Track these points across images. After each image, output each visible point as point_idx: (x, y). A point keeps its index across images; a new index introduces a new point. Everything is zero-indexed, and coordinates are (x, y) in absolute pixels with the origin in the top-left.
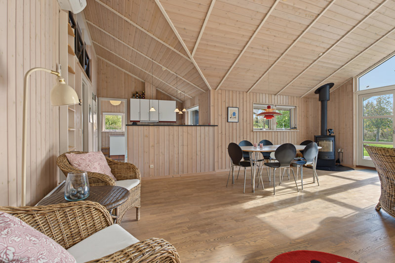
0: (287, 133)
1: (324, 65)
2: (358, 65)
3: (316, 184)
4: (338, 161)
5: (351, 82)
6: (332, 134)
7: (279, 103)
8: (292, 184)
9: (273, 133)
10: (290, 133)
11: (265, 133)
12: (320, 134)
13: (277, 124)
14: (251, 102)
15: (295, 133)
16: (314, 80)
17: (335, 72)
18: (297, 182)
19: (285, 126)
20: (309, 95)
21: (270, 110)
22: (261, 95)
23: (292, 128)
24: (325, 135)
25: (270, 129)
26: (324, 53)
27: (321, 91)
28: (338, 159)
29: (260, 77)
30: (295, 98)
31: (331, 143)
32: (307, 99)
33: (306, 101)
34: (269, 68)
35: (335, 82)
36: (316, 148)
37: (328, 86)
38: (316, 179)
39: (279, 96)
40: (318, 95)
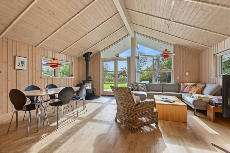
0: (67, 79)
1: (88, 40)
2: (102, 45)
3: (85, 110)
4: (94, 93)
5: (99, 53)
6: (91, 80)
7: (62, 59)
8: (70, 114)
9: (58, 79)
10: (69, 79)
11: (52, 79)
12: (85, 79)
13: (61, 73)
14: (40, 55)
15: (72, 79)
16: (83, 48)
17: (93, 46)
18: (74, 111)
19: (66, 74)
20: (80, 57)
21: (55, 62)
22: (49, 52)
23: (70, 76)
24: (88, 80)
25: (56, 76)
26: (88, 33)
27: (86, 55)
28: (94, 92)
29: (48, 37)
30: (72, 57)
31: (91, 84)
32: (79, 59)
33: (79, 60)
34: (55, 32)
35: (93, 52)
36: (85, 88)
37: (89, 54)
38: (85, 107)
39: (62, 54)
40: (84, 58)
